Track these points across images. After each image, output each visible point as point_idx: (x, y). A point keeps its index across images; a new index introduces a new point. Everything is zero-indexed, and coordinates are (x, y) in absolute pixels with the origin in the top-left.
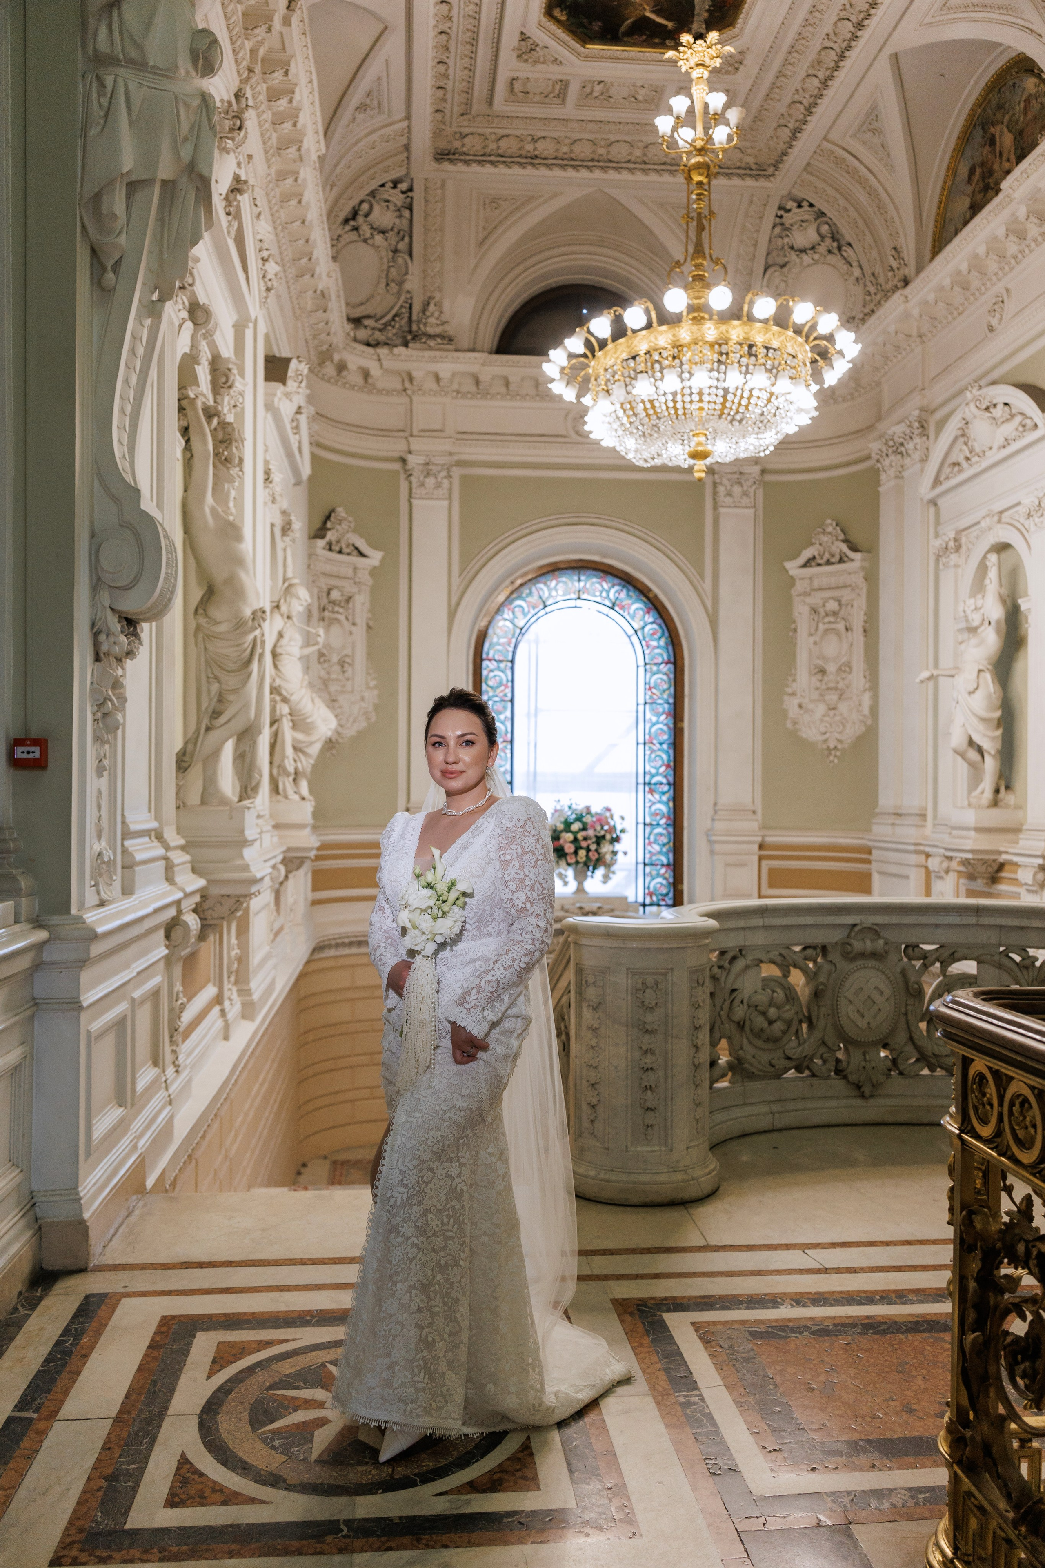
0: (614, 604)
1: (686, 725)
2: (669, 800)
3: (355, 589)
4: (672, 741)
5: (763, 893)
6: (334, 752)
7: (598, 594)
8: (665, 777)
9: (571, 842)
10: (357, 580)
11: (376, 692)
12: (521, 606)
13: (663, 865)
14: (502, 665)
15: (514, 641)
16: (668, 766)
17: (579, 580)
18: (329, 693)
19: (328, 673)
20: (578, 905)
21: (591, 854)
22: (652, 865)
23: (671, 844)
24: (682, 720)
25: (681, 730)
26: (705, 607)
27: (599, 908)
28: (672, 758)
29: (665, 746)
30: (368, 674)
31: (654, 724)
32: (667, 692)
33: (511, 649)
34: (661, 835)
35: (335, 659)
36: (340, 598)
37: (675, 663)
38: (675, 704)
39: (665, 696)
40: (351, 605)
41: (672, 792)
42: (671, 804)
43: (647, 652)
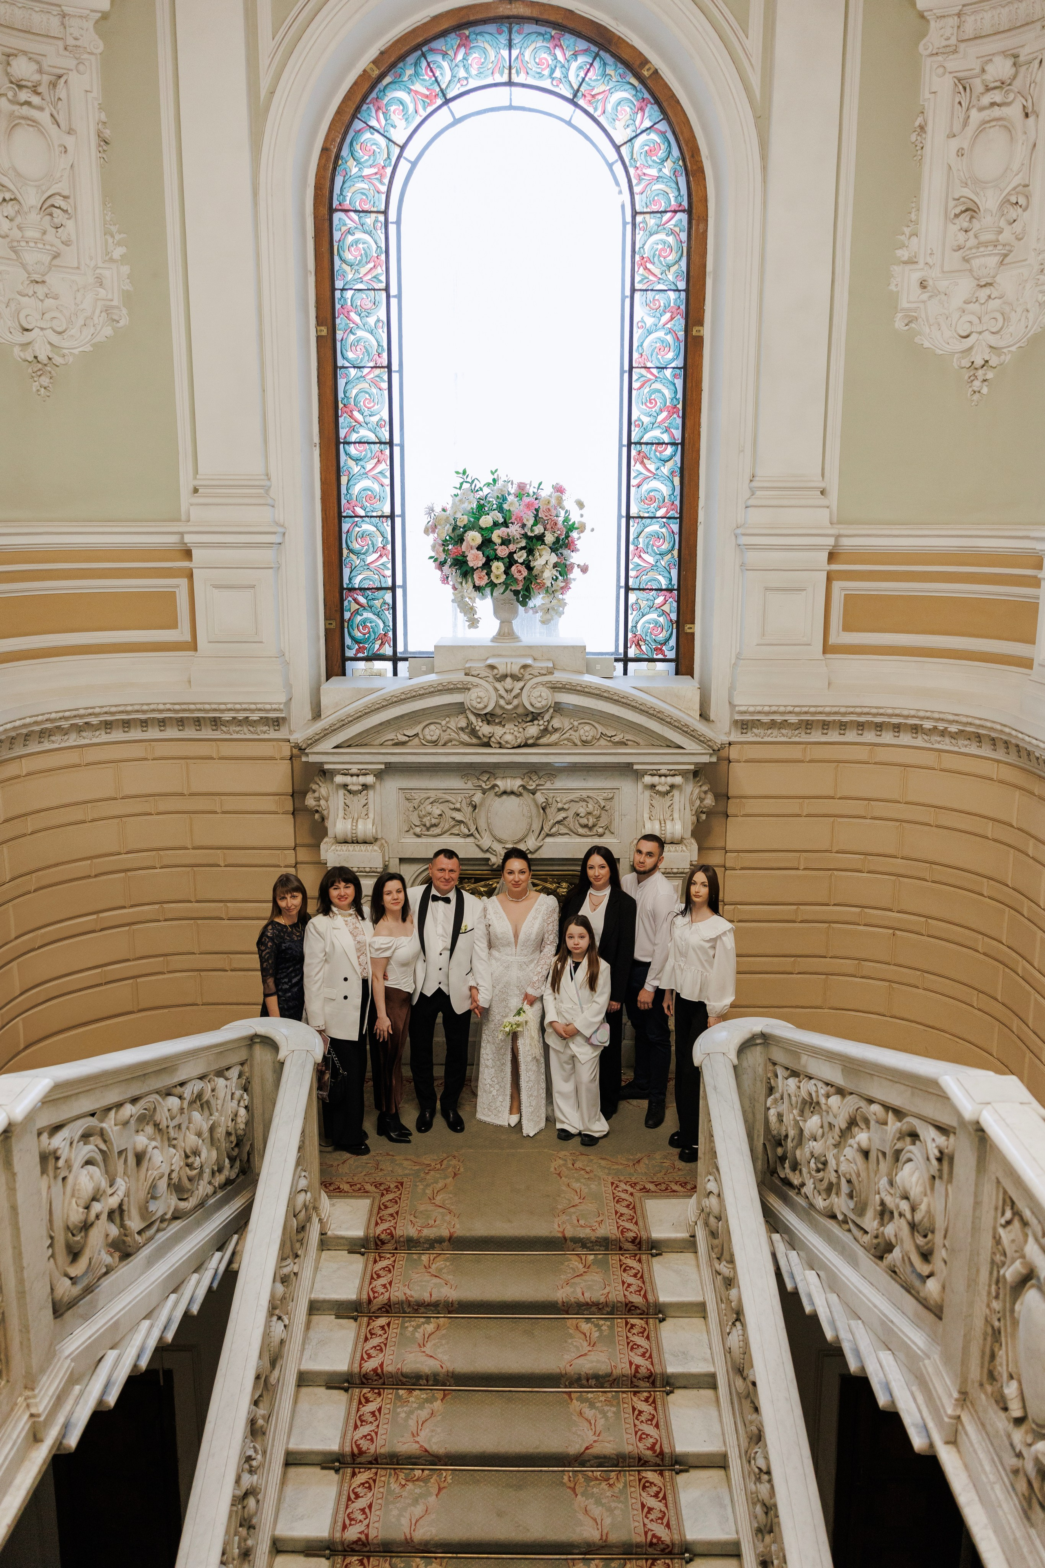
0: (575, 95)
1: (706, 331)
2: (672, 473)
3: (68, 62)
4: (680, 362)
5: (833, 640)
6: (45, 381)
7: (546, 72)
8: (667, 430)
9: (479, 548)
10: (70, 41)
11: (125, 269)
12: (401, 102)
13: (661, 590)
14: (369, 220)
15: (389, 170)
16: (673, 410)
17: (510, 47)
18: (24, 266)
19: (20, 228)
20: (489, 662)
21: (513, 568)
22: (640, 589)
23: (676, 553)
24: (701, 323)
25: (699, 341)
26: (747, 88)
27: (525, 667)
28: (680, 395)
29: (668, 373)
30: (107, 233)
31: (650, 333)
32: (673, 269)
33: (384, 189)
34: (658, 536)
35: (32, 198)
36: (37, 77)
37: (689, 212)
38: (687, 291)
39: (671, 277)
40: (61, 92)
41: (678, 458)
42: (677, 481)
43: (637, 189)
